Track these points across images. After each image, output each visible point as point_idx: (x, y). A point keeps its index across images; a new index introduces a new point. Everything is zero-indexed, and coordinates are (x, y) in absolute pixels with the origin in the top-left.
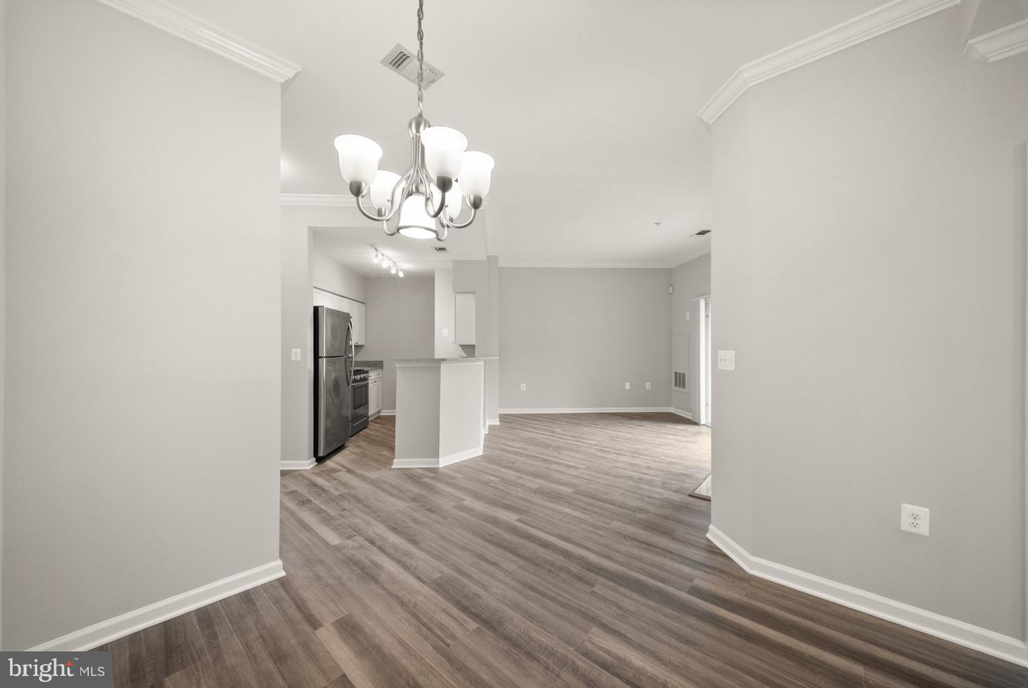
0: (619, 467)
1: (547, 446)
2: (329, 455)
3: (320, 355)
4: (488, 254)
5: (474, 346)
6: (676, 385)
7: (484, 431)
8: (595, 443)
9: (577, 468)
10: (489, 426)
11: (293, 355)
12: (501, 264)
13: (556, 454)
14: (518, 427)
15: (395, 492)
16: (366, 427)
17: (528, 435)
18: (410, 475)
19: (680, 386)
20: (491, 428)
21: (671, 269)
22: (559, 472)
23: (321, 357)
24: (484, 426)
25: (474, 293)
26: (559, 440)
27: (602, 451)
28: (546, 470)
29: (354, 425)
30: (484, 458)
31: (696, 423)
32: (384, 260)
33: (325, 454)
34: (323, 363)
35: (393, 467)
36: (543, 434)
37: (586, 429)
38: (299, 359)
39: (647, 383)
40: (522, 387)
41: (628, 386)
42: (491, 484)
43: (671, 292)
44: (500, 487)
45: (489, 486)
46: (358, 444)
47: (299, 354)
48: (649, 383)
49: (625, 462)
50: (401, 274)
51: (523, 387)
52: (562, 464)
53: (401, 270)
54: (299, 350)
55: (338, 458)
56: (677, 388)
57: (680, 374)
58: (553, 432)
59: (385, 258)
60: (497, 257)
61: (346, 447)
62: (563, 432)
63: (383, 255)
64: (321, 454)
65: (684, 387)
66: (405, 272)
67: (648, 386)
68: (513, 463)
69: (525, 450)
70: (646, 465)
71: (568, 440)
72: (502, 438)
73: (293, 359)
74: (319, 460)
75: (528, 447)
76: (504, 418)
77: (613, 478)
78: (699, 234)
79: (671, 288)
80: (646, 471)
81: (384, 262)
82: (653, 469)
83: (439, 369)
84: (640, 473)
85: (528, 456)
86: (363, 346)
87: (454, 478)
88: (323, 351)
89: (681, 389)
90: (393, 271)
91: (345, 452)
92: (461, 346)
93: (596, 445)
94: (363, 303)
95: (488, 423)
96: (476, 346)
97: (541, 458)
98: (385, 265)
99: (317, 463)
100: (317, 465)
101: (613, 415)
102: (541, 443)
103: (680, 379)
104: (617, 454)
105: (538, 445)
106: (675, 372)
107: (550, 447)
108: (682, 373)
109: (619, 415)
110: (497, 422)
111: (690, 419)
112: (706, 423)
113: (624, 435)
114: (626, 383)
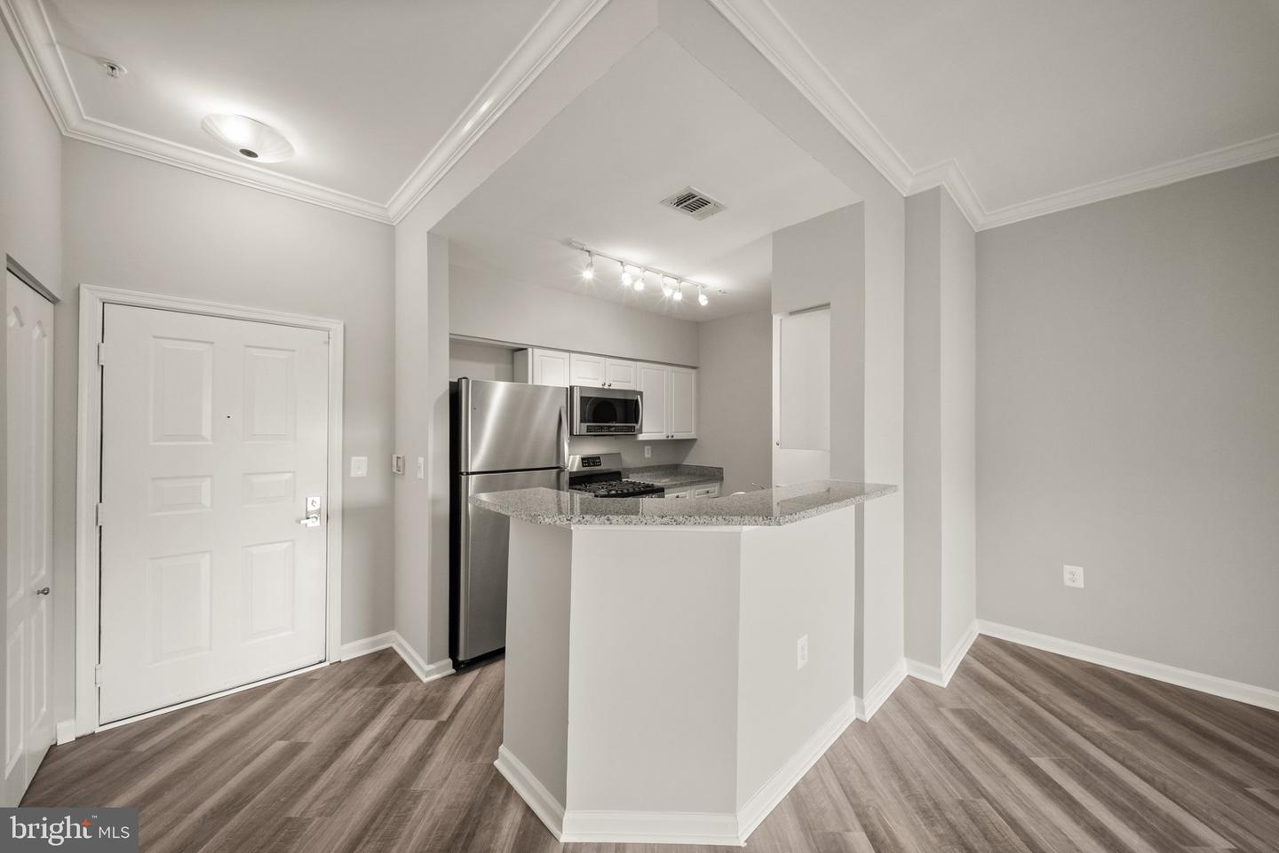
3: (461, 470)
11: (418, 468)
23: (466, 473)
33: (474, 657)
34: (471, 484)
38: (422, 476)
40: (1066, 575)
47: (423, 467)
50: (703, 301)
51: (1074, 576)
53: (703, 293)
54: (422, 460)
63: (622, 263)
64: (466, 653)
66: (711, 298)
73: (418, 475)
74: (461, 667)
86: (695, 440)
90: (676, 296)
94: (692, 368)
99: (454, 671)
100: (450, 676)
110: (937, 676)
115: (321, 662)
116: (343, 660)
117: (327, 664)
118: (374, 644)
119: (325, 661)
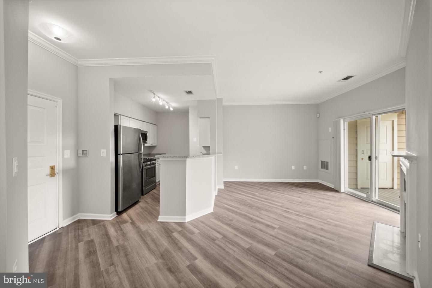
0: (302, 229)
1: (251, 206)
2: (125, 210)
3: (119, 153)
4: (217, 98)
5: (209, 146)
6: (322, 167)
7: (215, 193)
8: (280, 205)
9: (274, 228)
10: (218, 189)
11: (102, 153)
12: (225, 104)
13: (257, 213)
14: (234, 190)
15: (152, 246)
16: (155, 188)
17: (239, 196)
18: (166, 229)
19: (324, 168)
20: (219, 190)
21: (318, 104)
22: (261, 231)
23: (120, 154)
24: (215, 190)
25: (209, 118)
26: (258, 201)
27: (287, 212)
28: (252, 228)
29: (146, 188)
30: (214, 215)
31: (337, 191)
32: (159, 100)
33: (122, 210)
34: (121, 158)
35: (158, 221)
36: (248, 196)
37: (272, 193)
38: (105, 155)
39: (304, 167)
40: (236, 168)
41: (293, 168)
42: (217, 242)
43: (318, 116)
44: (223, 245)
45: (214, 243)
46: (147, 201)
47: (105, 153)
48: (306, 166)
49: (304, 223)
50: (171, 109)
52: (262, 223)
53: (171, 107)
54: (105, 150)
55: (131, 211)
56: (323, 170)
57: (324, 162)
58: (254, 195)
59: (160, 99)
60: (222, 99)
61: (140, 202)
62: (260, 195)
63: (159, 97)
64: (120, 209)
65: (327, 169)
66: (174, 108)
67: (305, 168)
68: (232, 220)
69: (238, 209)
70: (320, 227)
71: (263, 201)
72: (225, 198)
73: (102, 155)
74: (119, 213)
75: (239, 206)
76: (226, 184)
77: (301, 241)
78: (344, 79)
79: (318, 114)
80: (322, 233)
81: (160, 101)
82: (326, 231)
83: (185, 162)
84: (319, 235)
85: (241, 215)
86: (155, 146)
87: (193, 233)
88: (121, 151)
89: (325, 170)
90: (167, 107)
91: (137, 206)
92: (203, 146)
93: (281, 206)
94: (156, 125)
95: (217, 187)
97: (249, 217)
98: (161, 103)
99: (117, 215)
100: (117, 217)
101: (286, 183)
102: (247, 204)
103: (324, 165)
104: (297, 216)
105: (246, 205)
106: (321, 161)
107: (253, 207)
108: (326, 161)
109: (289, 184)
110: (222, 187)
111: (334, 188)
112: (345, 192)
113: (296, 199)
114: (293, 166)
115: (55, 229)
116: (64, 226)
117: (58, 229)
118: (73, 219)
119: (57, 228)
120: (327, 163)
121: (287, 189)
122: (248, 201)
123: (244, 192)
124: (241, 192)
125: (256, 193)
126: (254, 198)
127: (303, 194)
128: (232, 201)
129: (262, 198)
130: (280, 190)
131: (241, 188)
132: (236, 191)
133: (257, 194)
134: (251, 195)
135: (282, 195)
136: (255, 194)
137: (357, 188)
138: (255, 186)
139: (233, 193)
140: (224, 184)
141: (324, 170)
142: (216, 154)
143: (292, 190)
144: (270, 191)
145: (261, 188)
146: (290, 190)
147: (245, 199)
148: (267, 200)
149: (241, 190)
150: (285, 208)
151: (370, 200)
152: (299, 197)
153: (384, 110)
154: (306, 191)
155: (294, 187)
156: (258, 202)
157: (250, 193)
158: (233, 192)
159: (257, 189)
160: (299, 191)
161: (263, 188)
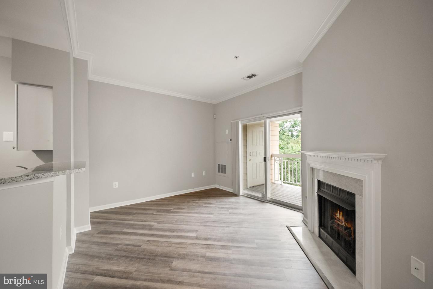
1: (152, 258)
5: (51, 152)
6: (219, 172)
7: (68, 251)
10: (78, 235)
19: (222, 172)
20: (80, 237)
21: (215, 105)
24: (69, 243)
25: (51, 87)
31: (236, 196)
39: (204, 172)
40: (114, 185)
41: (193, 175)
43: (215, 118)
48: (205, 172)
51: (116, 185)
60: (87, 62)
62: (160, 226)
65: (225, 173)
67: (204, 173)
75: (129, 269)
76: (97, 217)
78: (248, 77)
89: (223, 174)
92: (34, 151)
95: (76, 232)
96: (53, 152)
101: (186, 196)
102: (144, 253)
103: (222, 169)
104: (224, 249)
105: (142, 258)
106: (218, 164)
107: (156, 258)
108: (223, 164)
109: (191, 196)
110: (88, 228)
111: (232, 192)
112: (243, 195)
113: (207, 217)
114: (192, 173)
120: (225, 166)
121: (191, 204)
122: (144, 246)
123: (133, 227)
124: (128, 228)
125: (152, 224)
126: (152, 235)
127: (211, 207)
128: (110, 257)
129: (165, 230)
130: (184, 207)
131: (126, 220)
132: (118, 230)
133: (155, 223)
134: (146, 229)
135: (190, 216)
136: (153, 226)
137: (247, 188)
138: (148, 209)
139: (111, 236)
140: (91, 218)
141: (221, 174)
142: (69, 169)
143: (197, 205)
144: (172, 212)
145: (158, 211)
146: (195, 204)
147: (139, 244)
148: (173, 232)
149: (127, 224)
150: (202, 240)
151: (266, 200)
152: (209, 214)
153: (278, 114)
154: (212, 202)
155: (197, 199)
156: (162, 242)
157: (144, 225)
158: (111, 233)
159: (153, 214)
160: (205, 203)
161: (161, 210)
